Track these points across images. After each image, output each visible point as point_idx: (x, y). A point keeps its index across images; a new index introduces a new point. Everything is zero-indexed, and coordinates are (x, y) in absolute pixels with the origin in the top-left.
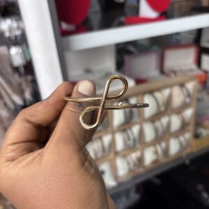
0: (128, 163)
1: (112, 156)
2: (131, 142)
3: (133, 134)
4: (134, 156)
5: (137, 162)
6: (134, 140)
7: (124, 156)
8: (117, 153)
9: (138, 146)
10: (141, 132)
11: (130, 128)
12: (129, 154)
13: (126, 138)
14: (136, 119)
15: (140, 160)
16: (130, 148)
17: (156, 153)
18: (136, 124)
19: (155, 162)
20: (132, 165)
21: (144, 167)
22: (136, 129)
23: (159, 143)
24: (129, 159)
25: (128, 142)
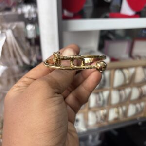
0: (97, 117)
1: (86, 110)
2: (101, 103)
3: (103, 97)
4: (102, 112)
5: (103, 117)
6: (104, 101)
7: (95, 112)
8: (89, 109)
9: (106, 106)
10: (110, 97)
11: (102, 92)
12: (98, 111)
13: (98, 99)
14: (107, 86)
15: (106, 116)
17: (118, 113)
18: (107, 90)
19: (116, 119)
20: (99, 119)
21: (107, 121)
22: (106, 94)
23: (121, 106)
24: (98, 114)
25: (99, 102)
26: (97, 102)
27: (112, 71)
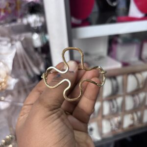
0: (111, 125)
1: (99, 118)
2: (115, 110)
3: (117, 103)
4: (116, 120)
5: (117, 124)
6: (118, 108)
7: (109, 119)
8: (103, 117)
9: (120, 113)
10: (123, 103)
11: (115, 99)
13: (112, 107)
14: (121, 92)
15: (120, 123)
16: (113, 114)
17: (133, 119)
18: (120, 96)
19: (131, 126)
20: (114, 127)
21: (123, 129)
22: (119, 100)
23: (136, 112)
24: (112, 122)
25: (113, 109)
26: (110, 109)
27: (125, 77)
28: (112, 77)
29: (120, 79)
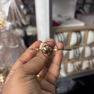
0: (74, 66)
1: (66, 61)
2: (77, 55)
3: (79, 51)
4: (77, 63)
5: (78, 67)
6: (79, 54)
7: (72, 63)
8: (69, 60)
9: (80, 58)
10: (84, 51)
11: (78, 48)
12: (75, 62)
13: (75, 53)
14: (82, 43)
15: (80, 66)
16: (76, 59)
17: (89, 64)
18: (82, 46)
19: (87, 69)
21: (81, 70)
22: (81, 49)
23: (92, 59)
24: (74, 64)
25: (76, 55)
27: (87, 32)
28: (78, 31)
29: (83, 33)
